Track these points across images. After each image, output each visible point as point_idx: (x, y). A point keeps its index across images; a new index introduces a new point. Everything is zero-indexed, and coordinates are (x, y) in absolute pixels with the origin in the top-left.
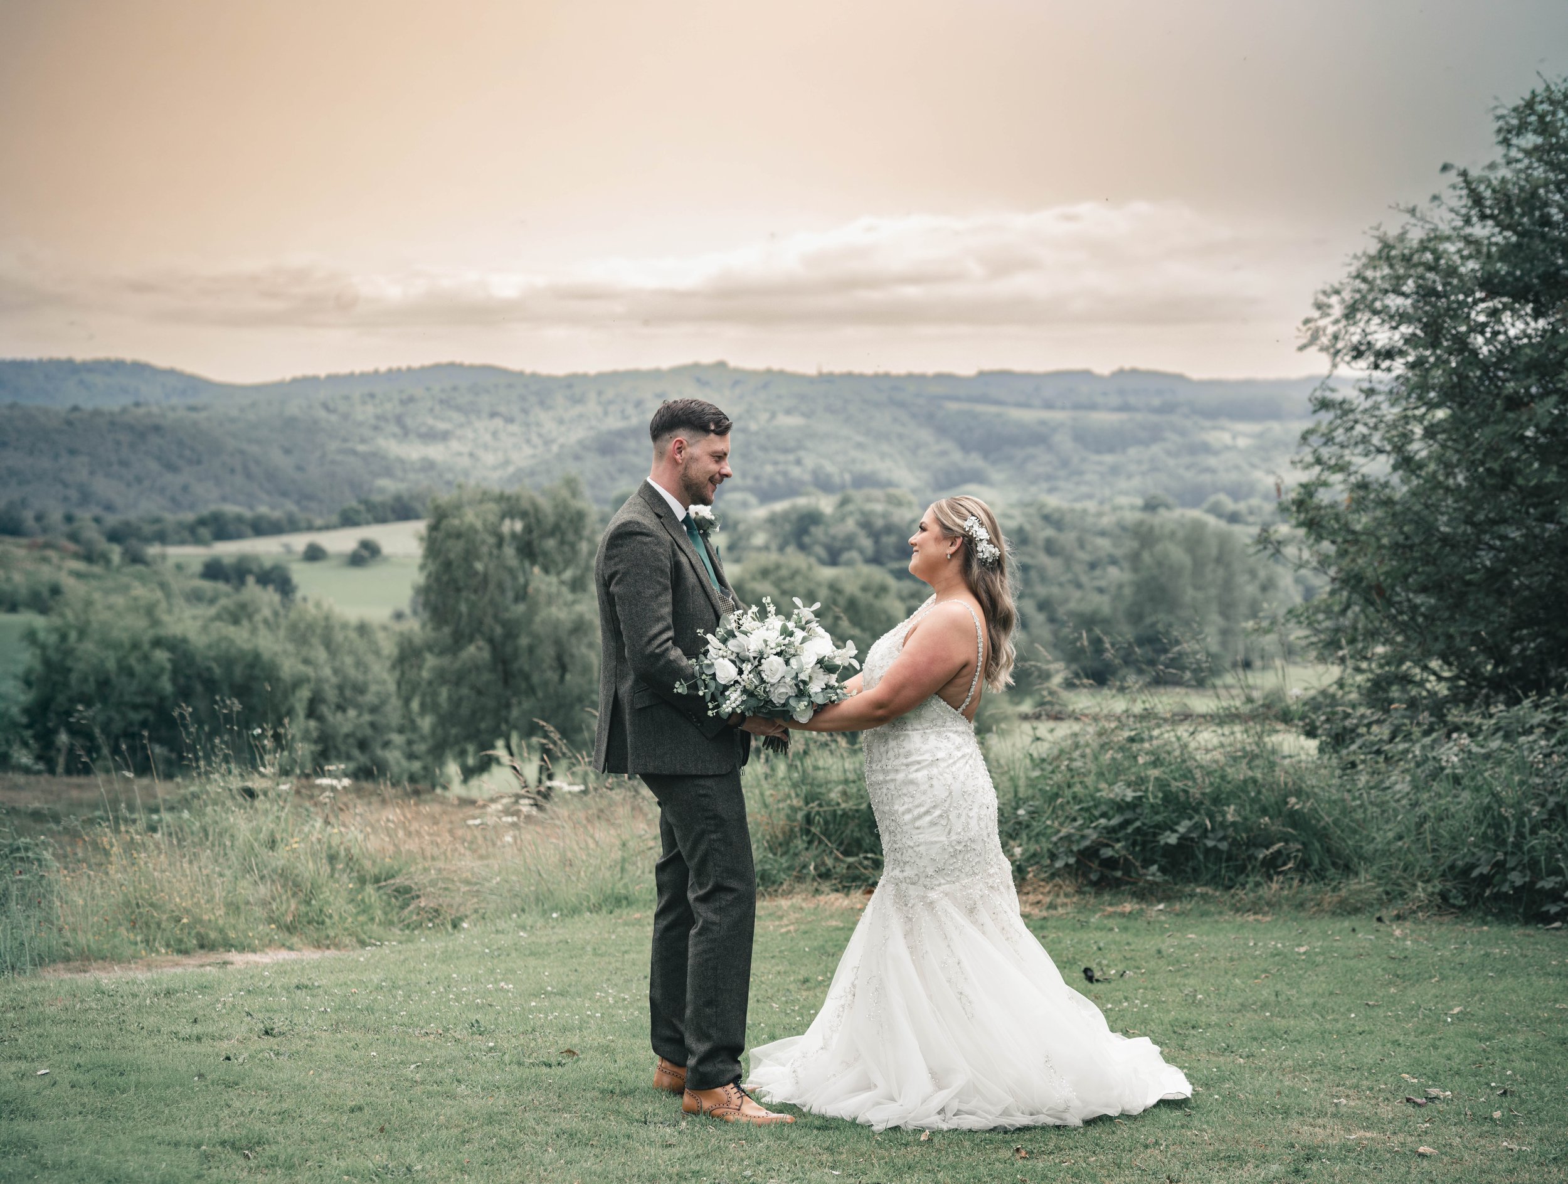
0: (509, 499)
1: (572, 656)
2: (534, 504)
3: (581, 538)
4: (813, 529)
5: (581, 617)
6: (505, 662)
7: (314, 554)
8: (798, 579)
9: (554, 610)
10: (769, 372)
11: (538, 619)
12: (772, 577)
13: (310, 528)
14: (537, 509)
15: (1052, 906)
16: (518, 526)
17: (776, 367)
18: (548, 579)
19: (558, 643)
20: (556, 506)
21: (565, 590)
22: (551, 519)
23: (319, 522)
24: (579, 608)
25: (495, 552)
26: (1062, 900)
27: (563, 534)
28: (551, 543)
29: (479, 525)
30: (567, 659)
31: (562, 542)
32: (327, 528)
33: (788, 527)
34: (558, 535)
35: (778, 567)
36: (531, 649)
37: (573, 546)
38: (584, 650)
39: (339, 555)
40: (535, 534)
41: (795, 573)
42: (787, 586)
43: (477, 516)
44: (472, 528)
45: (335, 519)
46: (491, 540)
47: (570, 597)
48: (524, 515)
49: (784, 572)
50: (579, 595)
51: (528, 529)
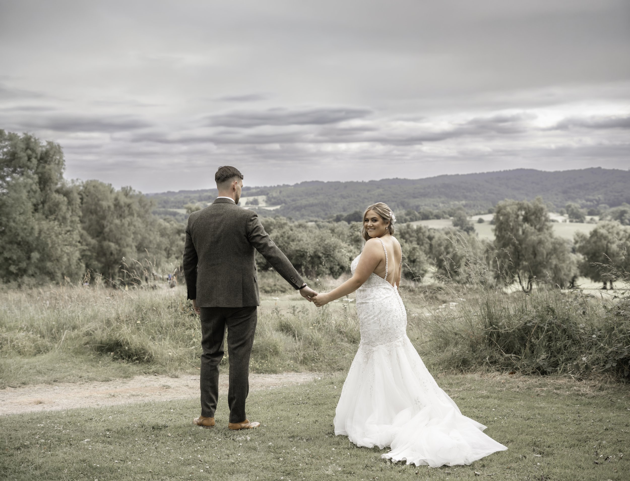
0: (520, 204)
1: (538, 251)
2: (528, 206)
3: (542, 216)
4: (625, 215)
5: (541, 239)
6: (518, 252)
7: (481, 221)
8: (614, 229)
9: (533, 237)
10: (614, 170)
11: (528, 240)
12: (606, 228)
13: (480, 214)
14: (529, 207)
15: (601, 389)
16: (523, 213)
17: (616, 168)
18: (531, 228)
19: (534, 247)
20: (534, 207)
21: (536, 231)
22: (533, 210)
23: (482, 212)
24: (540, 236)
25: (516, 220)
26: (608, 385)
27: (537, 215)
28: (533, 217)
29: (511, 211)
30: (536, 252)
31: (536, 217)
32: (485, 214)
33: (617, 215)
34: (535, 215)
35: (608, 225)
36: (526, 248)
37: (539, 218)
38: (542, 249)
39: (488, 221)
40: (529, 214)
41: (613, 227)
42: (610, 230)
43: (511, 209)
44: (509, 213)
45: (487, 211)
46: (514, 216)
47: (538, 233)
48: (525, 209)
49: (610, 226)
50: (541, 233)
51: (526, 213)
